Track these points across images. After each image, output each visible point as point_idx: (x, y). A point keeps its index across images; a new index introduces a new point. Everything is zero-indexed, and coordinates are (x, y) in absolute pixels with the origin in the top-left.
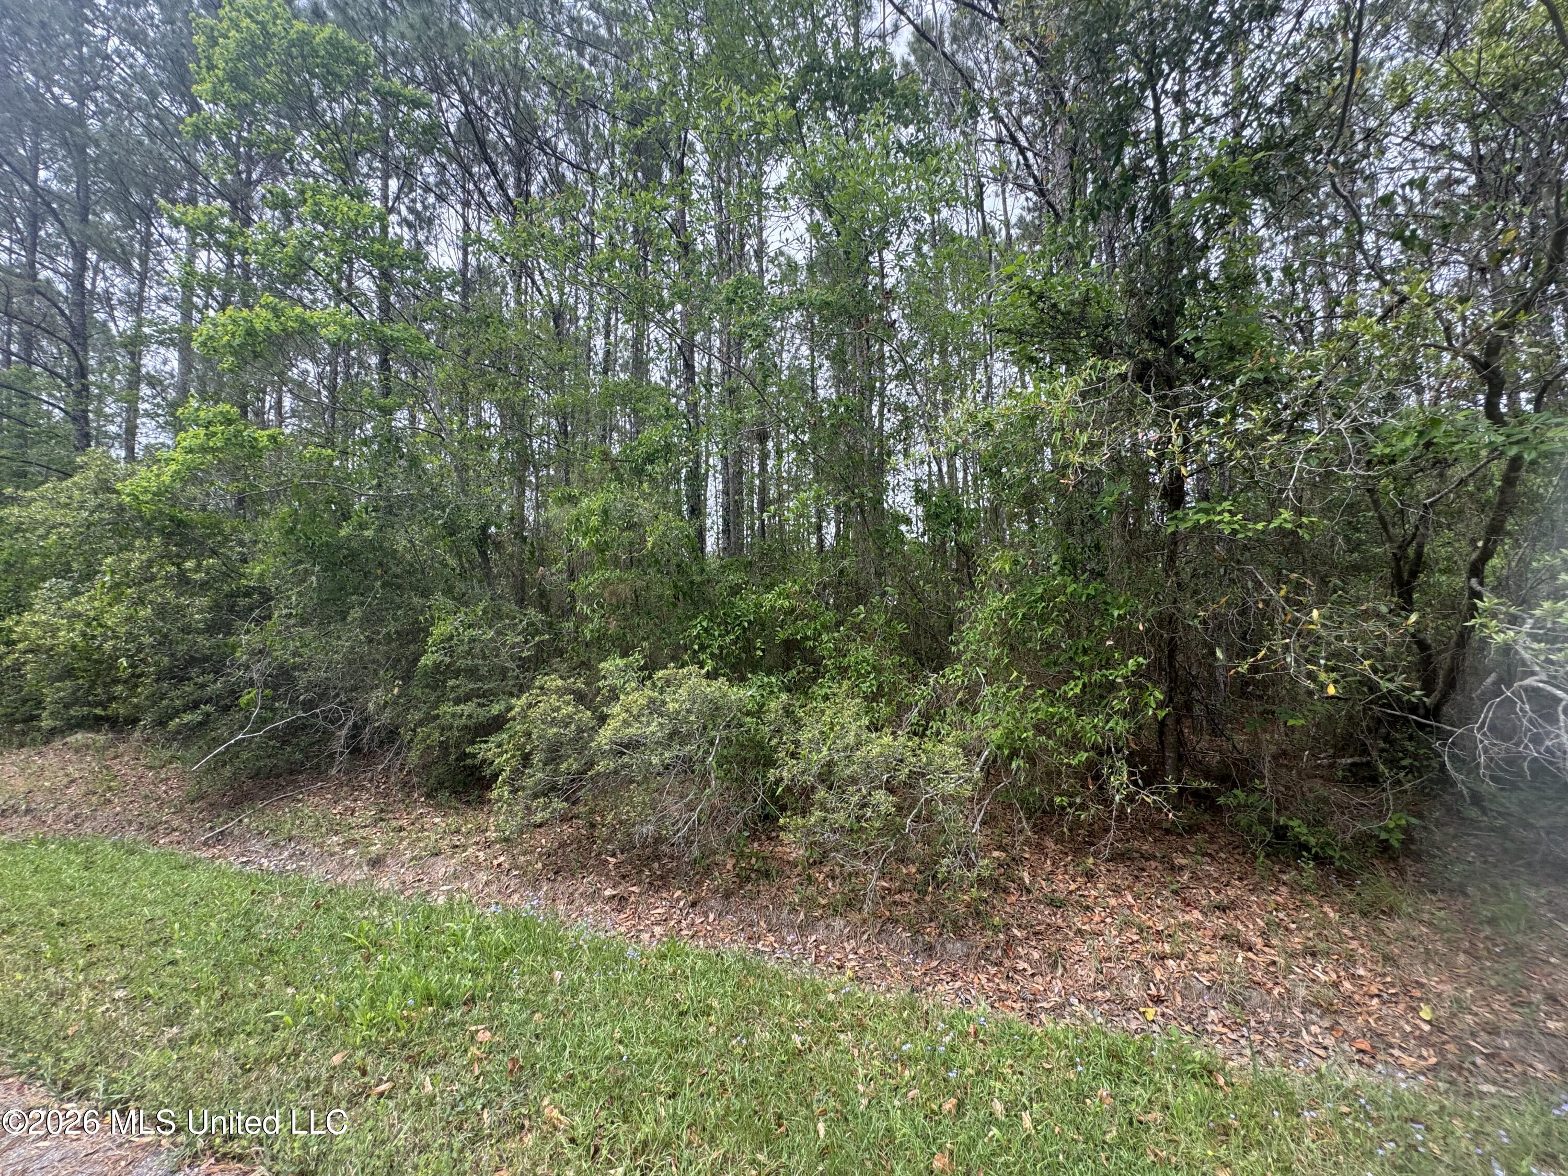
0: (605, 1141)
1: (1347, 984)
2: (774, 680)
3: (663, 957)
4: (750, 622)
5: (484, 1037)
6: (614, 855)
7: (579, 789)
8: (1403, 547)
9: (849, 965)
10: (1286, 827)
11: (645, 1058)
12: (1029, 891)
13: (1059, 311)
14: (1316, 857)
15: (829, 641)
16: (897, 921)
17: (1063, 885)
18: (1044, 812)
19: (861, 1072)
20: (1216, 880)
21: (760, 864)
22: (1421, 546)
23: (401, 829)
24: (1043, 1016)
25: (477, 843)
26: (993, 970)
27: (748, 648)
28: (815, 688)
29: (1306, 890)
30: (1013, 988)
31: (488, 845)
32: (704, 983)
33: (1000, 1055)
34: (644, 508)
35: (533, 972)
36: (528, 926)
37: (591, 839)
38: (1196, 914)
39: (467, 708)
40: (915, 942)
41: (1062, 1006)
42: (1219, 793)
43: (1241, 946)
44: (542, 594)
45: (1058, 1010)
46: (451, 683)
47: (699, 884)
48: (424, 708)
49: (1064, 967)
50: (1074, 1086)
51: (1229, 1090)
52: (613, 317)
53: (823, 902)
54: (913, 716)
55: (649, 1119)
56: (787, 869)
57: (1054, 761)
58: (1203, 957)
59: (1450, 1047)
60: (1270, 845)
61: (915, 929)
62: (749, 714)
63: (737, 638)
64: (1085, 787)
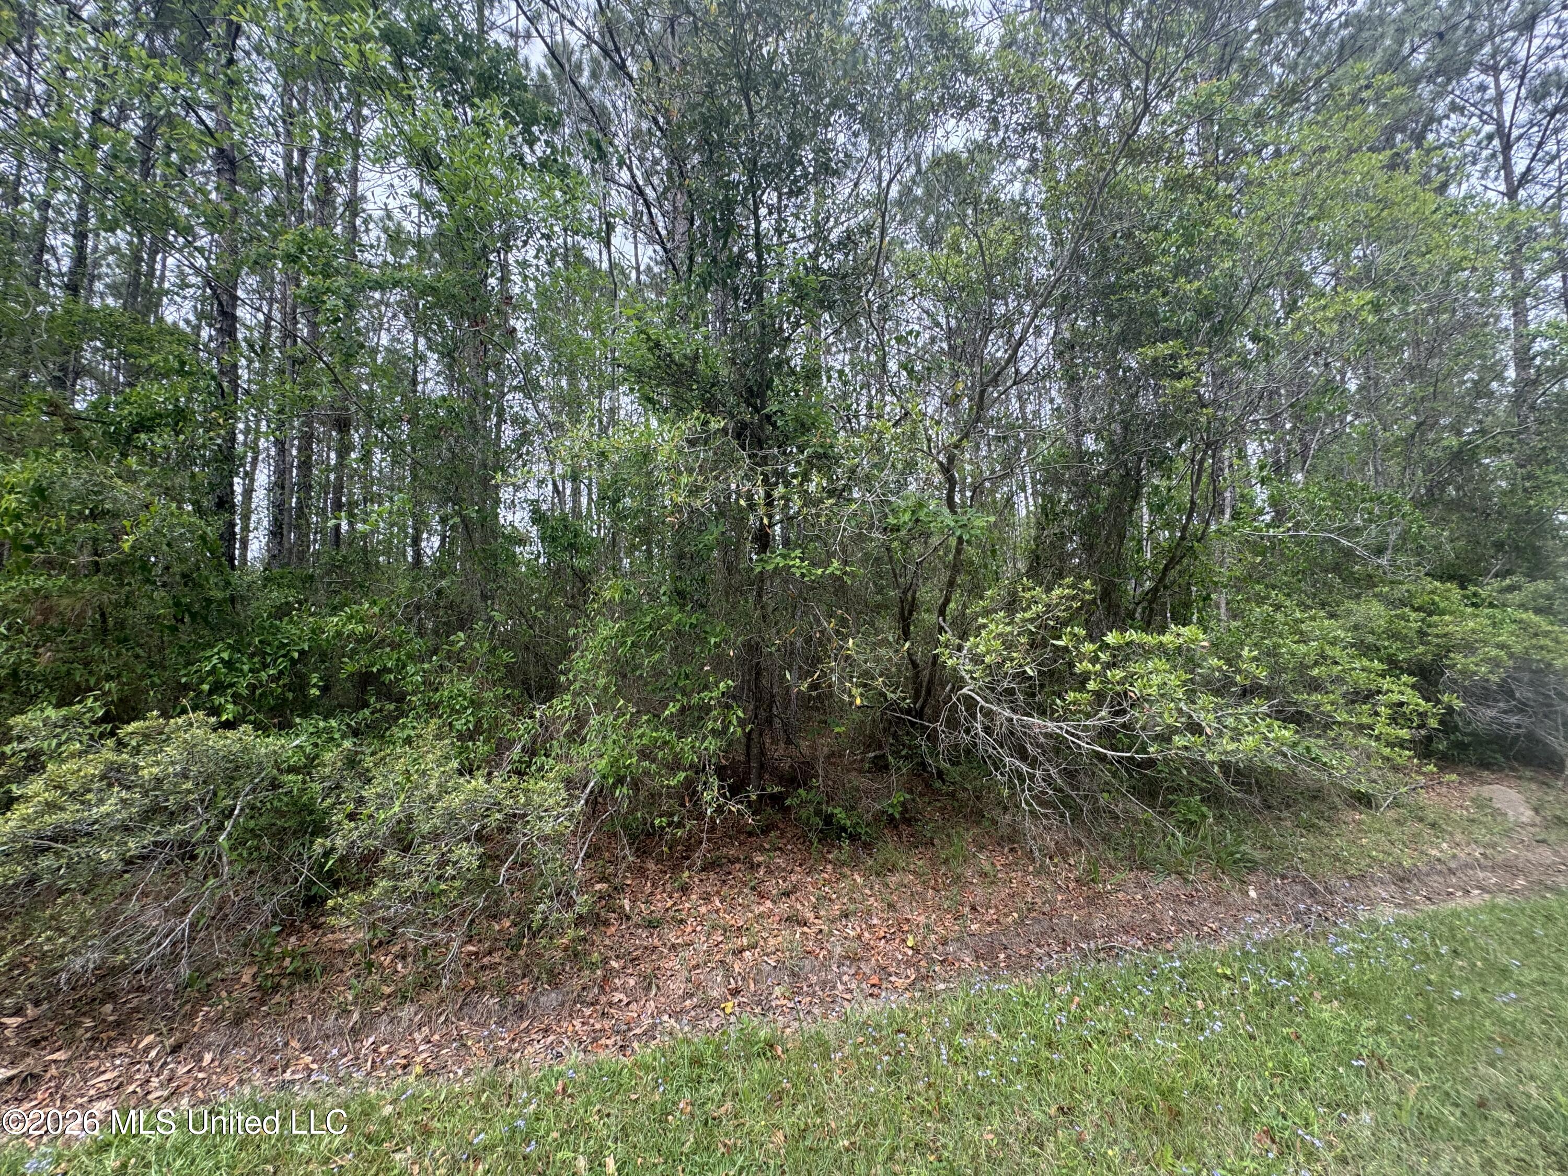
1: (866, 934)
2: (333, 723)
4: (302, 653)
8: (905, 592)
9: (418, 1059)
10: (832, 815)
12: (628, 918)
14: (850, 836)
15: (416, 673)
16: (484, 988)
17: (661, 904)
18: (646, 835)
20: (784, 870)
21: (297, 963)
22: (914, 592)
24: (635, 1044)
26: (587, 1011)
27: (301, 685)
28: (394, 730)
29: (844, 864)
30: (607, 1024)
33: (588, 1102)
34: (124, 493)
38: (769, 904)
40: (503, 1006)
41: (654, 1026)
42: (787, 794)
43: (799, 924)
45: (649, 1034)
47: (191, 1015)
49: (658, 987)
50: (658, 1108)
51: (784, 1057)
53: (387, 990)
54: (515, 753)
56: (339, 962)
57: (656, 783)
58: (772, 941)
59: (923, 963)
60: (821, 831)
61: (505, 992)
62: (292, 770)
63: (281, 673)
64: (683, 805)
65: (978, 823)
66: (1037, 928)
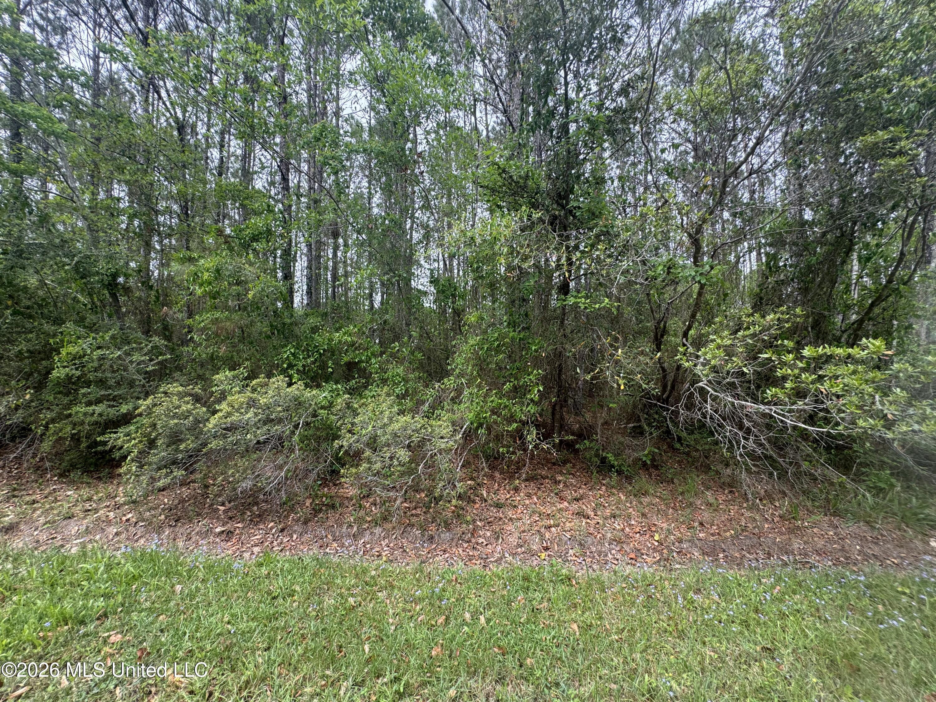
0: (217, 688)
1: (627, 529)
2: (339, 386)
3: (261, 565)
4: (324, 350)
5: (116, 638)
6: (223, 504)
7: (195, 462)
8: (659, 323)
9: (384, 554)
10: (606, 458)
11: (248, 629)
12: (486, 501)
13: (513, 180)
14: (617, 471)
15: (376, 363)
16: (413, 525)
17: (503, 496)
18: (495, 458)
19: (391, 612)
20: (575, 486)
21: (329, 500)
22: (665, 323)
23: (34, 502)
24: (491, 566)
25: (108, 507)
26: (465, 545)
27: (324, 366)
28: (367, 392)
29: (613, 487)
30: (476, 553)
31: (118, 507)
32: (290, 577)
33: (469, 588)
34: (249, 271)
35: (158, 588)
36: (153, 558)
37: (205, 496)
38: (566, 504)
39: (98, 409)
40: (423, 536)
41: (501, 559)
42: (577, 443)
43: (584, 517)
44: (166, 328)
45: (499, 561)
46: (83, 391)
47: (287, 517)
48: (57, 409)
49: (503, 539)
50: (506, 598)
51: (577, 586)
52: (227, 136)
53: (369, 519)
54: (426, 407)
55: (251, 666)
56: (346, 502)
57: (500, 428)
58: (568, 524)
59: (665, 551)
60: (598, 467)
61: (424, 529)
62: (322, 408)
63: (316, 360)
64: (515, 442)
65: (706, 473)
66: (748, 542)
